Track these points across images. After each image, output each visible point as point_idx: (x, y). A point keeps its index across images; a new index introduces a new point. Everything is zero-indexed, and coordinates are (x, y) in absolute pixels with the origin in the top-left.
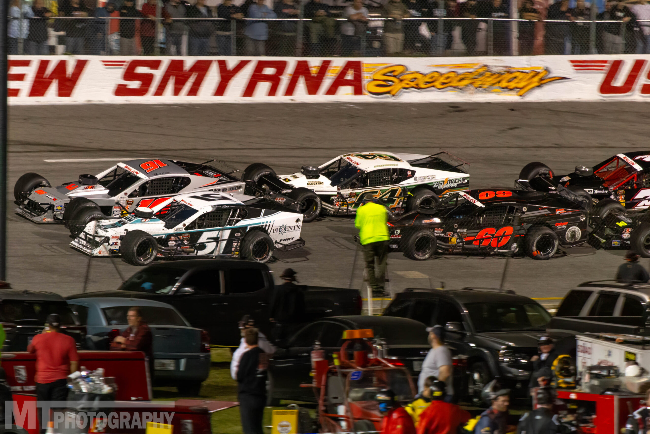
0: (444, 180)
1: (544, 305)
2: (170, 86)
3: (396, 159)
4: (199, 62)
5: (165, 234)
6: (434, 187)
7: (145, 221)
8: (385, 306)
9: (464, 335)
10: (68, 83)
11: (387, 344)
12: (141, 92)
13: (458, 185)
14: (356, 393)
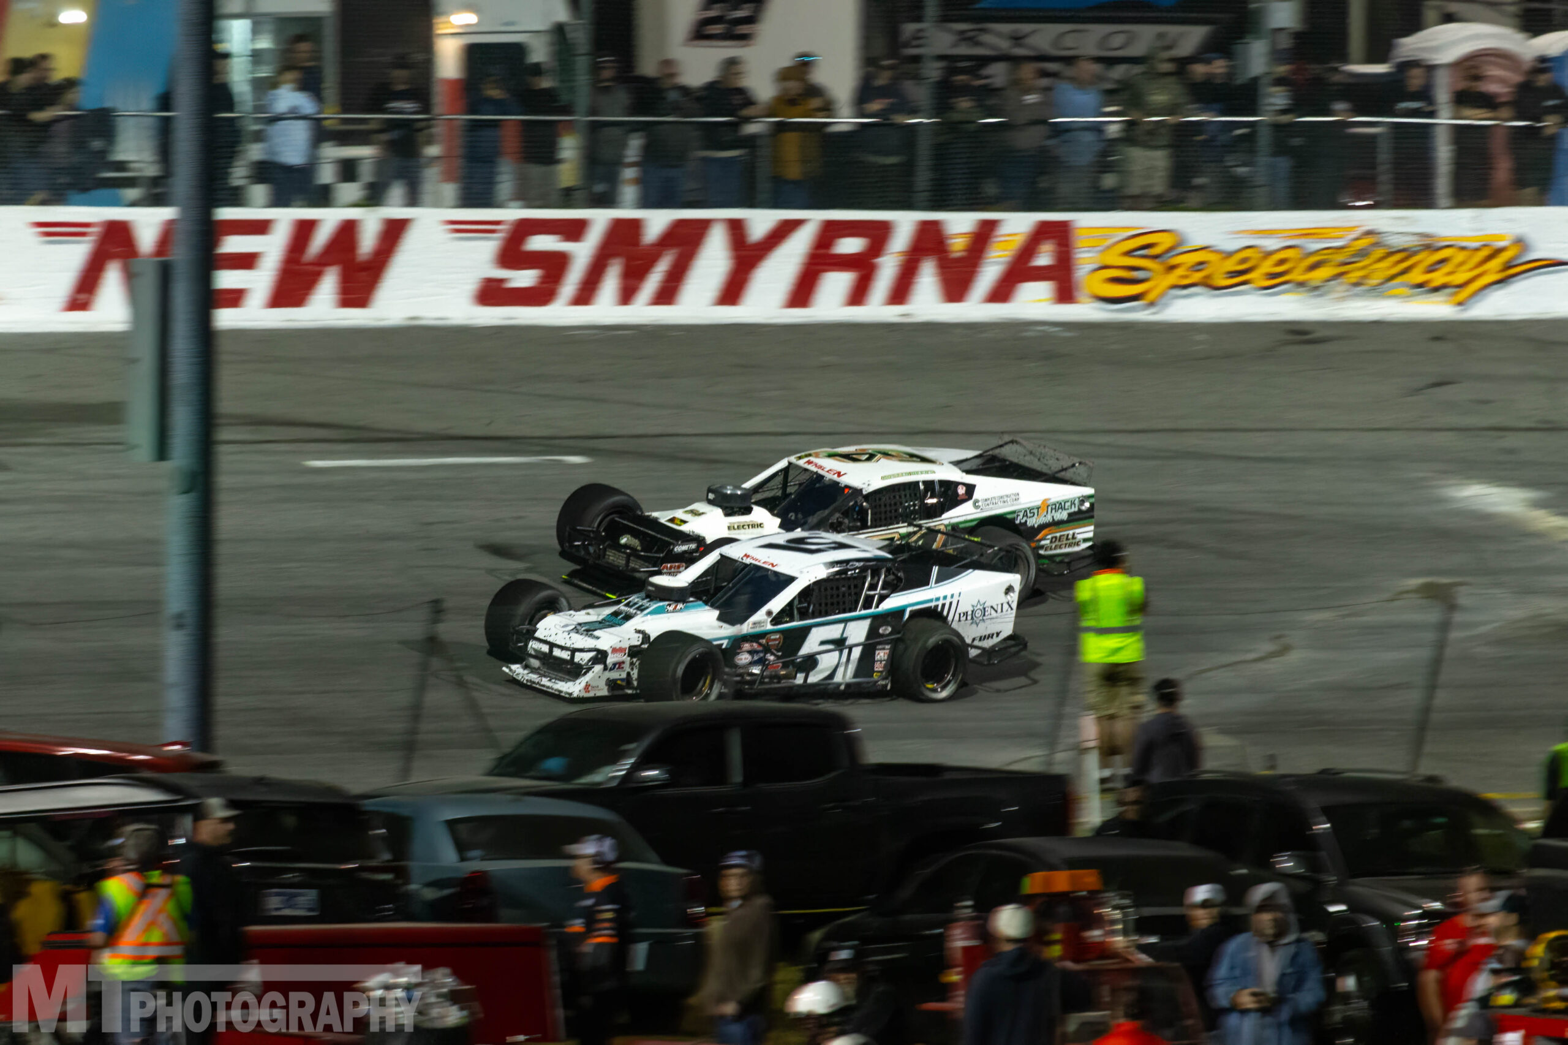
0: (1039, 503)
1: (1512, 808)
2: (611, 283)
3: (924, 460)
4: (680, 223)
5: (729, 638)
6: (1017, 522)
7: (675, 611)
9: (1318, 884)
10: (363, 275)
12: (540, 296)
13: (1070, 515)
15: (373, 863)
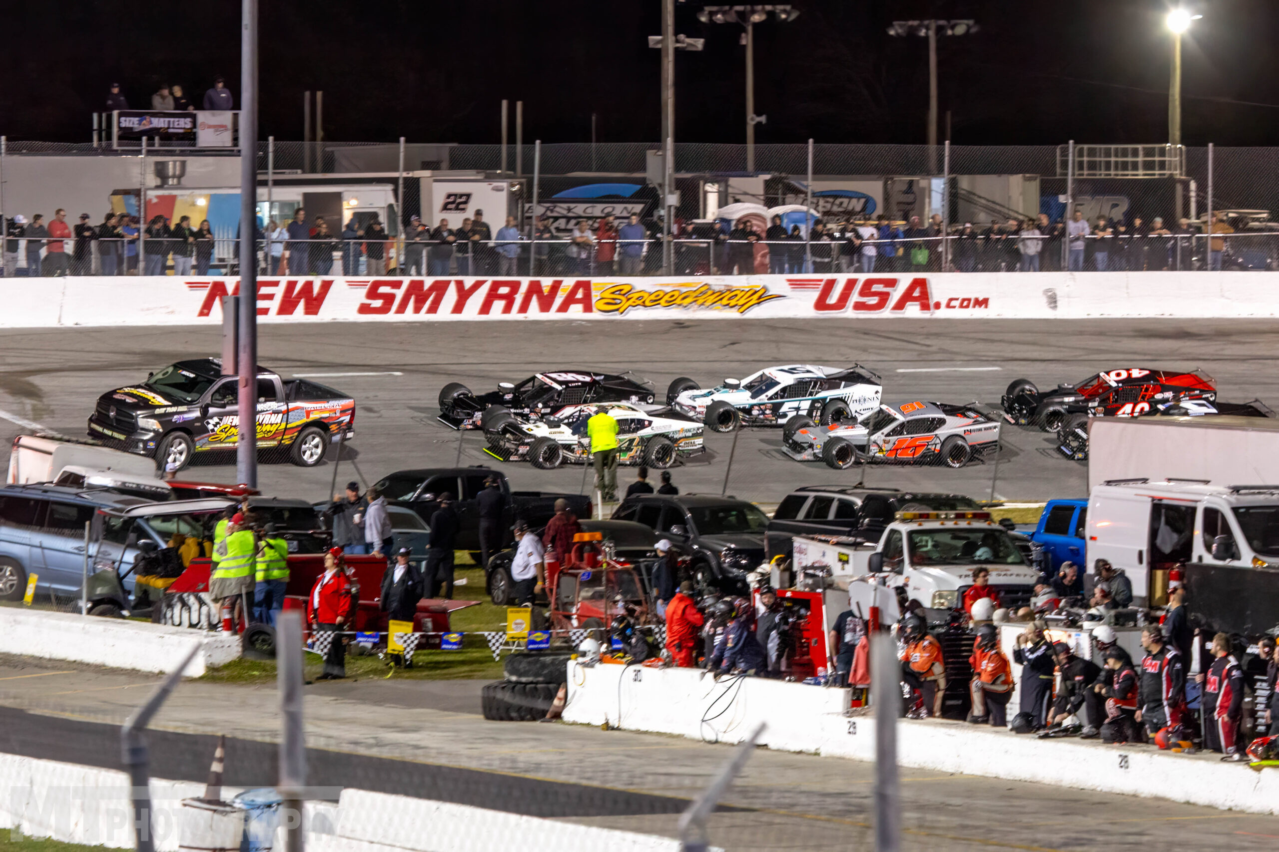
0: (680, 429)
1: (763, 508)
3: (633, 410)
6: (670, 436)
8: (614, 511)
9: (688, 538)
10: (315, 303)
11: (615, 546)
13: (693, 434)
14: (586, 593)
15: (319, 531)
